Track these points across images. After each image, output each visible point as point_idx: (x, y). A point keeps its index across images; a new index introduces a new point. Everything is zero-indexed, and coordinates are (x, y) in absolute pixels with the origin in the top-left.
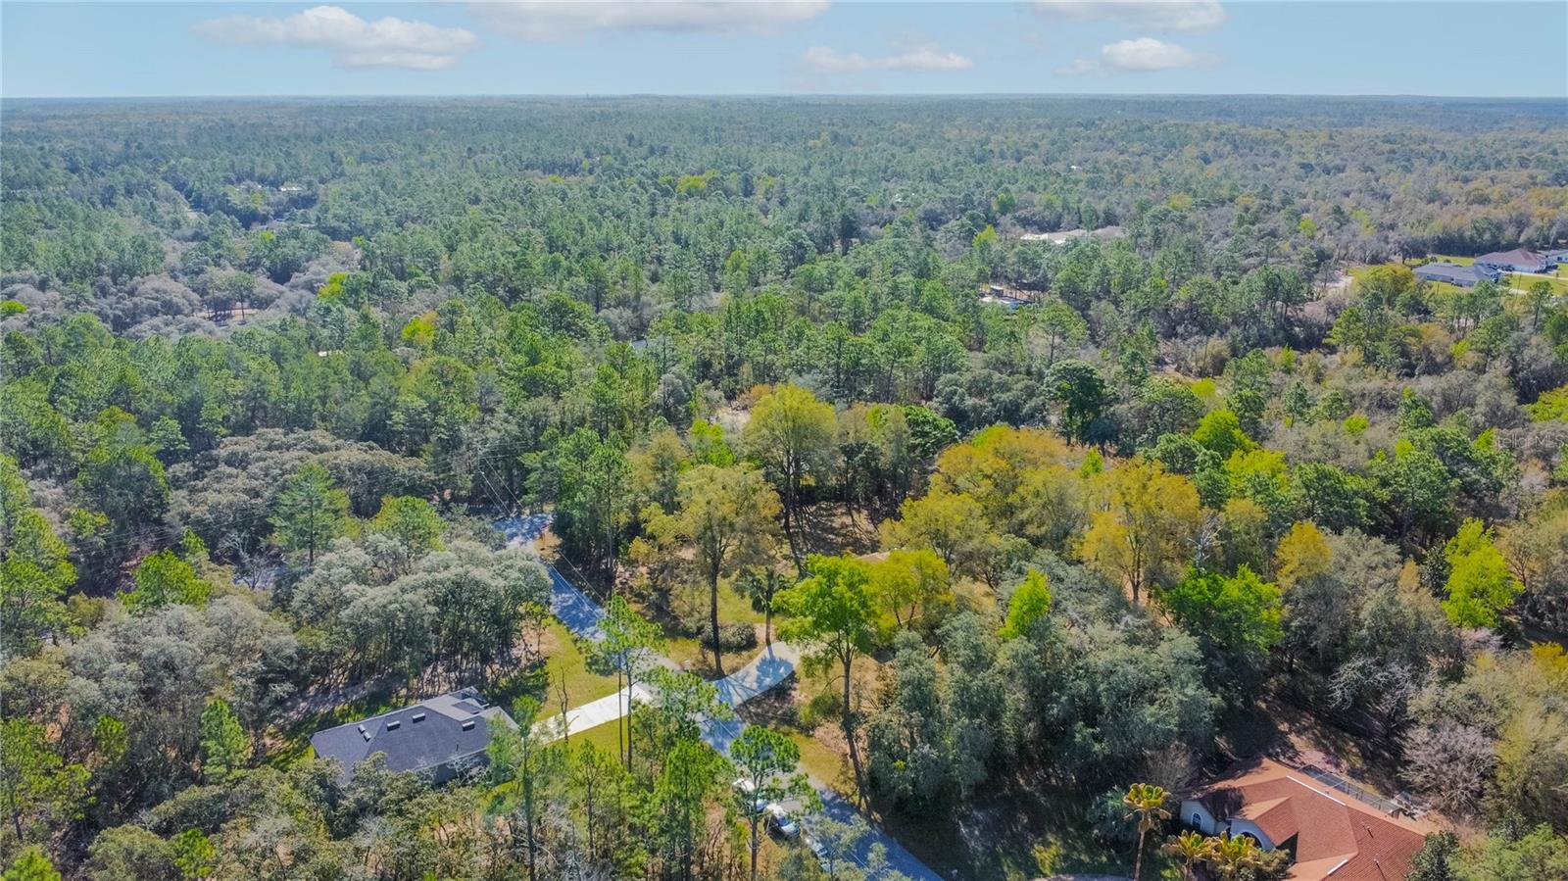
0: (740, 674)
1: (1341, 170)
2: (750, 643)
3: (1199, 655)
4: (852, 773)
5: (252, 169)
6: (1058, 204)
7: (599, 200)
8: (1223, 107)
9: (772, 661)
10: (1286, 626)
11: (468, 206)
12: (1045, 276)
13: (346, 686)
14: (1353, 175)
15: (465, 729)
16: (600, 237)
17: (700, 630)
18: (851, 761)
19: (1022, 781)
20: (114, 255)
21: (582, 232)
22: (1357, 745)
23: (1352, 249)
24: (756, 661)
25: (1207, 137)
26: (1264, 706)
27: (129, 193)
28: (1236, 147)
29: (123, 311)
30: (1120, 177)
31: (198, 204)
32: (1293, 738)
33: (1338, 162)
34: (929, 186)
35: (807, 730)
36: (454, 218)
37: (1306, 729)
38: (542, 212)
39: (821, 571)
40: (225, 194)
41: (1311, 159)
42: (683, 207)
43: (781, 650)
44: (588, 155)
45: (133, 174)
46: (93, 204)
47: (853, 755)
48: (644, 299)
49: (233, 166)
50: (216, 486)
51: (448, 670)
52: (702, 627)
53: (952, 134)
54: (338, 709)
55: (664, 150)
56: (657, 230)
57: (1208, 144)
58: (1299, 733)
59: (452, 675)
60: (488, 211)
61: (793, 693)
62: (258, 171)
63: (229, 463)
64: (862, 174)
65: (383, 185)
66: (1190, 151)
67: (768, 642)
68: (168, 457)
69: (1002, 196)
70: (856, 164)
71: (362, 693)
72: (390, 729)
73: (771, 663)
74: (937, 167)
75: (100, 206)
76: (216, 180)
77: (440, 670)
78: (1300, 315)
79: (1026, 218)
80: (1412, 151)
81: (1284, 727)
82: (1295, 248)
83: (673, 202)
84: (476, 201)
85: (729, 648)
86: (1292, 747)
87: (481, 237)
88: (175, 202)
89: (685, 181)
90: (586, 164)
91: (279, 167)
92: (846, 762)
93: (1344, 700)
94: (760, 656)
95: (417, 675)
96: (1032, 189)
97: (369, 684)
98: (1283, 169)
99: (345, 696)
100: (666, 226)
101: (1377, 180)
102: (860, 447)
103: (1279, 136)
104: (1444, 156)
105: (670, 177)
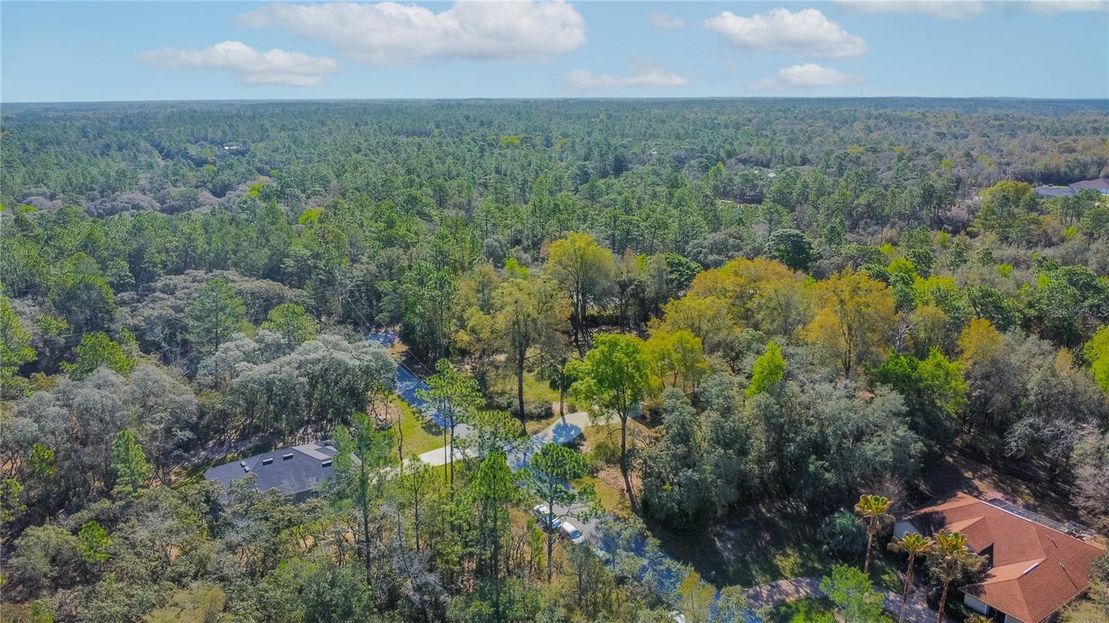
0: (540, 435)
1: (966, 137)
2: (548, 414)
3: (905, 409)
4: (628, 503)
5: (206, 135)
6: (768, 151)
7: (444, 148)
8: (879, 102)
9: (565, 426)
10: (969, 396)
11: (352, 153)
12: (761, 192)
13: (237, 440)
14: (973, 138)
15: (324, 466)
16: (444, 168)
17: (509, 405)
18: (627, 495)
19: (764, 510)
20: (102, 180)
21: (431, 165)
22: (1028, 487)
23: (980, 179)
24: (553, 426)
25: (869, 117)
26: (951, 460)
27: (120, 149)
28: (890, 123)
29: (104, 210)
30: (810, 138)
31: (167, 155)
32: (977, 482)
33: (963, 131)
34: (677, 143)
35: (593, 473)
36: (342, 158)
37: (986, 476)
38: (404, 155)
39: (604, 343)
40: (186, 149)
41: (944, 129)
42: (502, 152)
43: (571, 419)
44: (438, 127)
45: (123, 137)
46: (95, 155)
47: (629, 490)
48: (473, 204)
49: (193, 134)
50: (151, 305)
51: (316, 431)
52: (511, 402)
53: (692, 116)
54: (229, 456)
55: (490, 123)
56: (484, 165)
57: (871, 121)
58: (981, 479)
59: (319, 434)
60: (366, 155)
61: (581, 447)
62: (210, 136)
63: (162, 291)
64: (628, 136)
65: (294, 142)
66: (858, 126)
67: (562, 414)
68: (119, 287)
69: (728, 147)
70: (624, 130)
71: (249, 445)
72: (265, 464)
73: (565, 428)
74: (682, 132)
75: (99, 157)
76: (181, 141)
77: (309, 430)
78: (949, 214)
79: (745, 160)
80: (1015, 125)
81: (968, 475)
82: (940, 176)
83: (497, 151)
84: (358, 151)
85: (532, 417)
86: (976, 488)
87: (360, 169)
88: (151, 155)
89: (504, 139)
90: (436, 132)
91: (224, 133)
92: (623, 496)
93: (1019, 451)
94: (556, 422)
95: (291, 433)
96: (749, 144)
97: (255, 440)
98: (925, 136)
99: (236, 447)
100: (490, 163)
101: (992, 142)
102: (631, 282)
103: (920, 116)
104: (1038, 128)
105: (495, 137)
